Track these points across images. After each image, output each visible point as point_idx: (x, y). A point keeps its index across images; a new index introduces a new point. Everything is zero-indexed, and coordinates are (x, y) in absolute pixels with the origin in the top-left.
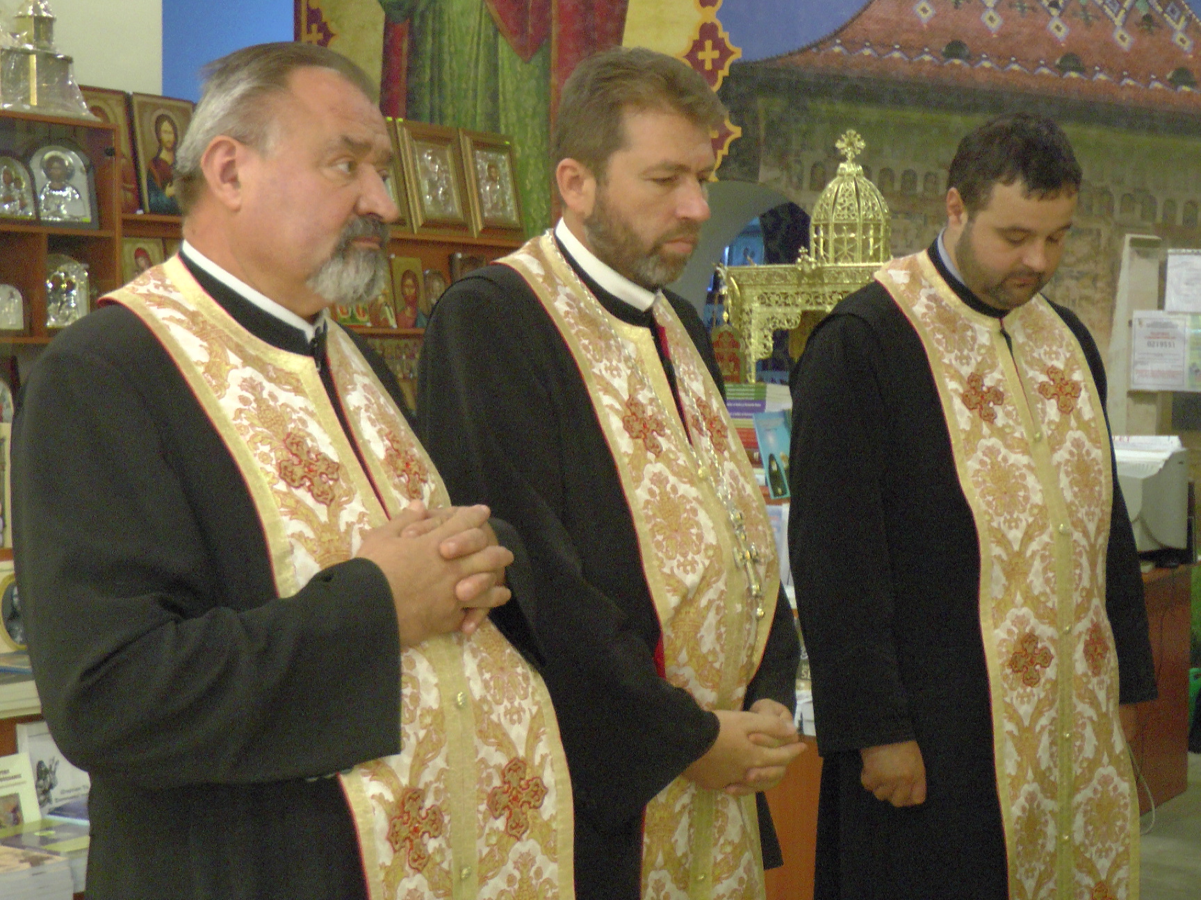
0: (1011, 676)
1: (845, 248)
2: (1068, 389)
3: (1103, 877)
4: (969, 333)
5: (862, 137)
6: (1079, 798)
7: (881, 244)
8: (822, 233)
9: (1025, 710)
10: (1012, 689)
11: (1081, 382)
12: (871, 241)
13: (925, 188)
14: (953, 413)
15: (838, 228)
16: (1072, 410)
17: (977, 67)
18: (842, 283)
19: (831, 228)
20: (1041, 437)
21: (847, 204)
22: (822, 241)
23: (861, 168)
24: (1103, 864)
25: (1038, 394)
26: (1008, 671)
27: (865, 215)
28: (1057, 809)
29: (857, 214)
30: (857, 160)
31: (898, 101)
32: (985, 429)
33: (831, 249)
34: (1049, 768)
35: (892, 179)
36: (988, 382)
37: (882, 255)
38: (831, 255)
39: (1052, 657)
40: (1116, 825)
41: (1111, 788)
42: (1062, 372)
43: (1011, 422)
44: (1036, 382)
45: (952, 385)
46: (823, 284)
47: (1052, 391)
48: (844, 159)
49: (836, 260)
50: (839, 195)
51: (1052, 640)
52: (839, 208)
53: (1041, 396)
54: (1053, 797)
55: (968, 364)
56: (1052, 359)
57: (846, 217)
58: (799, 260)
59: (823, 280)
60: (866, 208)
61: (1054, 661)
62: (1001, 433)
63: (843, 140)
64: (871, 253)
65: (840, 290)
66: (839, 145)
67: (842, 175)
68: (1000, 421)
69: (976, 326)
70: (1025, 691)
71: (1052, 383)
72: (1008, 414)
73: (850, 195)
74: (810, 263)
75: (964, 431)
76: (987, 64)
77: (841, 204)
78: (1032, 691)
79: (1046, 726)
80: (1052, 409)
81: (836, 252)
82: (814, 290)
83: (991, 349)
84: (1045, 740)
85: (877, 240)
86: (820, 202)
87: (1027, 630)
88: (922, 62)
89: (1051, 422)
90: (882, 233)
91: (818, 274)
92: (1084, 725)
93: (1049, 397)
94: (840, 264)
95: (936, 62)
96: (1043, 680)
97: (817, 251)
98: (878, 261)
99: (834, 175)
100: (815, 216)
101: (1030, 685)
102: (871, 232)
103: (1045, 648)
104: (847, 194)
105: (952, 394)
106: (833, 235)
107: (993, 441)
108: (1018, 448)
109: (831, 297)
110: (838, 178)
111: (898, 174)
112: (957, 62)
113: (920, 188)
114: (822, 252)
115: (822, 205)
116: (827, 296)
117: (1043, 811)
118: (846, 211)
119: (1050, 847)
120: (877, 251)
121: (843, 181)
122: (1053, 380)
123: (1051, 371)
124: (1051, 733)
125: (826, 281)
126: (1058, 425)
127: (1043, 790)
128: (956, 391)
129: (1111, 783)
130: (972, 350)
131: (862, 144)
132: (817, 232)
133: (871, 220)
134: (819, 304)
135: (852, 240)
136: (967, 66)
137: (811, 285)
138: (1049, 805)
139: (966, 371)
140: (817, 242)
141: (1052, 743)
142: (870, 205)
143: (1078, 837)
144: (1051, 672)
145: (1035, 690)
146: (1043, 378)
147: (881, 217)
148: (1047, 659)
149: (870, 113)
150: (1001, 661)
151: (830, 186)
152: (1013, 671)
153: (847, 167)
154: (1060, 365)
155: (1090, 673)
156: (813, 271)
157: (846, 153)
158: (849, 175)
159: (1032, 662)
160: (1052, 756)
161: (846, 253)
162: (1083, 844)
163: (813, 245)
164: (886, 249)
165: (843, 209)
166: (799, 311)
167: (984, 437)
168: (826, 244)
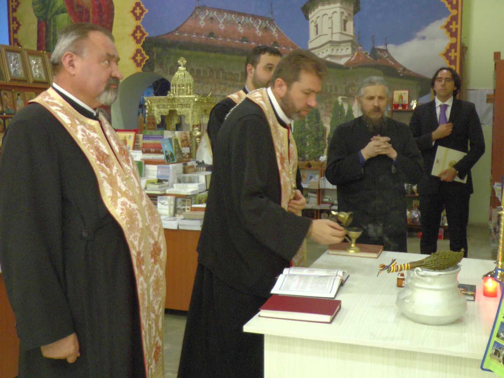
1: (181, 92)
5: (186, 60)
7: (192, 90)
8: (174, 87)
12: (189, 89)
15: (179, 86)
17: (218, 40)
19: (177, 86)
21: (181, 79)
22: (174, 90)
23: (185, 68)
29: (184, 82)
30: (184, 66)
31: (195, 49)
38: (177, 93)
46: (175, 102)
48: (180, 66)
49: (179, 95)
50: (179, 76)
57: (181, 82)
58: (168, 95)
63: (180, 60)
64: (189, 93)
65: (180, 104)
66: (179, 62)
67: (180, 70)
73: (182, 76)
74: (171, 96)
76: (220, 39)
77: (180, 79)
81: (179, 93)
82: (173, 103)
85: (190, 89)
86: (174, 78)
88: (202, 38)
90: (192, 87)
95: (206, 38)
97: (173, 93)
98: (191, 95)
99: (177, 70)
100: (172, 82)
102: (189, 87)
104: (181, 76)
106: (178, 88)
109: (177, 106)
111: (195, 70)
112: (212, 38)
113: (202, 74)
114: (174, 93)
116: (176, 105)
120: (190, 92)
121: (180, 72)
125: (176, 101)
131: (185, 62)
132: (173, 87)
133: (188, 83)
134: (174, 108)
135: (183, 89)
136: (215, 40)
137: (172, 102)
140: (173, 90)
142: (188, 79)
147: (191, 82)
149: (187, 52)
151: (176, 73)
153: (181, 68)
156: (173, 98)
157: (181, 64)
158: (182, 70)
163: (172, 91)
164: (193, 92)
166: (168, 110)
168: (175, 90)
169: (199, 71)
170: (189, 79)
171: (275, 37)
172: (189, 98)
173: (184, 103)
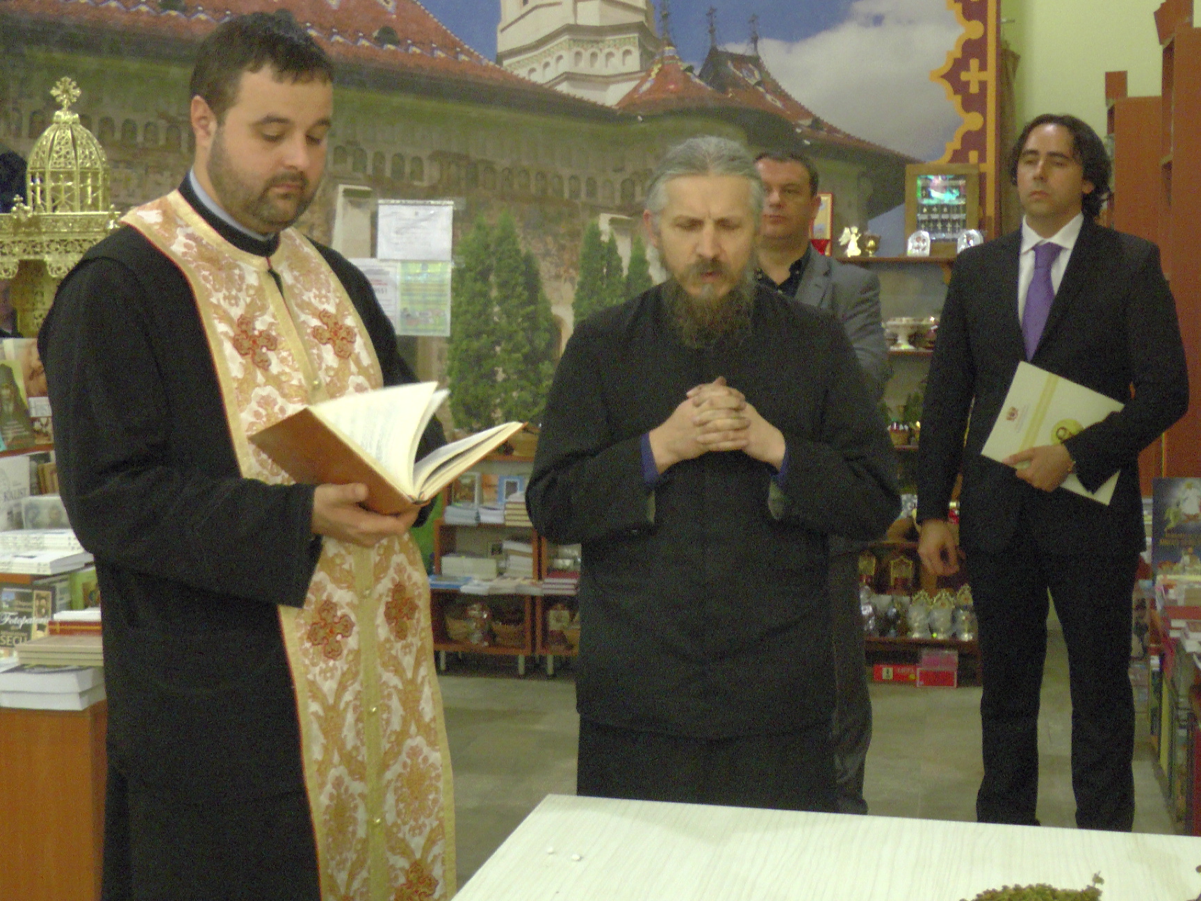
0: (311, 651)
1: (63, 197)
2: (343, 334)
3: (418, 856)
4: (237, 272)
5: (78, 85)
6: (389, 775)
7: (100, 192)
8: (38, 181)
9: (329, 686)
10: (314, 665)
11: (354, 327)
12: (89, 190)
13: (145, 138)
14: (224, 358)
15: (55, 176)
16: (350, 355)
17: (193, 19)
18: (59, 232)
19: (47, 176)
20: (319, 385)
21: (63, 152)
22: (38, 189)
23: (77, 116)
24: (417, 843)
25: (312, 338)
26: (308, 645)
27: (82, 163)
28: (366, 791)
29: (73, 162)
30: (72, 108)
31: (115, 51)
32: (260, 377)
33: (48, 197)
34: (356, 748)
35: (112, 129)
36: (260, 326)
37: (101, 204)
38: (49, 204)
39: (352, 625)
40: (428, 799)
41: (420, 760)
42: (335, 316)
43: (287, 370)
44: (309, 326)
45: (222, 327)
46: (40, 233)
47: (327, 335)
48: (59, 107)
49: (54, 209)
50: (56, 142)
51: (350, 605)
52: (55, 156)
53: (316, 341)
54: (362, 778)
55: (237, 305)
56: (323, 303)
57: (63, 165)
58: (14, 209)
59: (39, 229)
60: (83, 156)
61: (355, 629)
62: (277, 381)
63: (57, 88)
64: (89, 202)
65: (57, 239)
66: (54, 92)
67: (57, 123)
68: (275, 368)
69: (243, 265)
70: (327, 664)
71: (326, 327)
72: (283, 361)
73: (67, 143)
74: (26, 212)
75: (235, 379)
76: (203, 17)
77: (57, 152)
78: (334, 665)
79: (350, 701)
80: (329, 355)
81: (53, 201)
82: (31, 239)
83: (260, 290)
84: (350, 717)
85: (95, 190)
86: (36, 149)
87: (324, 597)
88: (138, 13)
89: (328, 368)
90: (100, 182)
91: (35, 222)
92: (390, 696)
93: (324, 341)
94: (57, 213)
95: (153, 13)
96: (345, 652)
97: (34, 200)
98: (97, 209)
99: (50, 123)
100: (32, 162)
101: (331, 658)
102: (89, 181)
103: (344, 616)
104: (63, 142)
105: (222, 337)
106: (50, 184)
107: (269, 390)
108: (296, 396)
109: (48, 246)
110: (54, 126)
111: (118, 124)
112: (174, 13)
113: (140, 139)
114: (39, 201)
115: (37, 153)
116: (45, 245)
117: (352, 795)
118: (62, 160)
119: (361, 832)
120: (95, 200)
121: (59, 128)
122: (327, 324)
123: (322, 315)
124: (355, 708)
125: (44, 230)
126: (337, 372)
127: (352, 773)
128: (226, 334)
129: (420, 755)
130: (240, 290)
131: (78, 92)
132: (33, 180)
133: (88, 168)
134: (36, 253)
135: (69, 189)
136: (183, 18)
137: (29, 234)
138: (357, 787)
139: (236, 312)
140: (34, 191)
141: (358, 720)
142: (87, 153)
143: (390, 818)
144: (352, 642)
145: (337, 663)
146: (315, 322)
147: (98, 165)
148: (347, 627)
149: (89, 62)
150: (299, 635)
151: (46, 133)
152: (313, 645)
153: (63, 115)
154: (331, 309)
155: (392, 638)
156: (29, 219)
157: (62, 101)
158: (65, 123)
159: (331, 632)
160: (358, 733)
161: (63, 202)
162: (395, 824)
163: (30, 194)
164: (104, 199)
165: (60, 157)
166: (16, 260)
167: (259, 386)
168: (42, 192)
169: (129, 128)
170: (91, 153)
171: (386, 13)
172: (90, 221)
173: (71, 238)
